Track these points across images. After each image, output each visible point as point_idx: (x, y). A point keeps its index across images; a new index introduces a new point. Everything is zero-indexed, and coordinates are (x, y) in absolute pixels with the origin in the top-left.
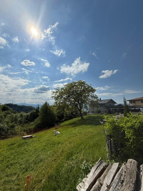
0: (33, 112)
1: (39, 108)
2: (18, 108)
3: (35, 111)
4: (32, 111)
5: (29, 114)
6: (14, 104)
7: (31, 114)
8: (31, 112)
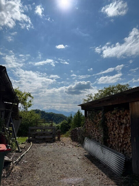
0: (65, 123)
1: (71, 117)
2: (46, 116)
3: (67, 122)
4: (64, 121)
5: (60, 125)
6: (41, 110)
7: (62, 125)
8: (62, 123)
